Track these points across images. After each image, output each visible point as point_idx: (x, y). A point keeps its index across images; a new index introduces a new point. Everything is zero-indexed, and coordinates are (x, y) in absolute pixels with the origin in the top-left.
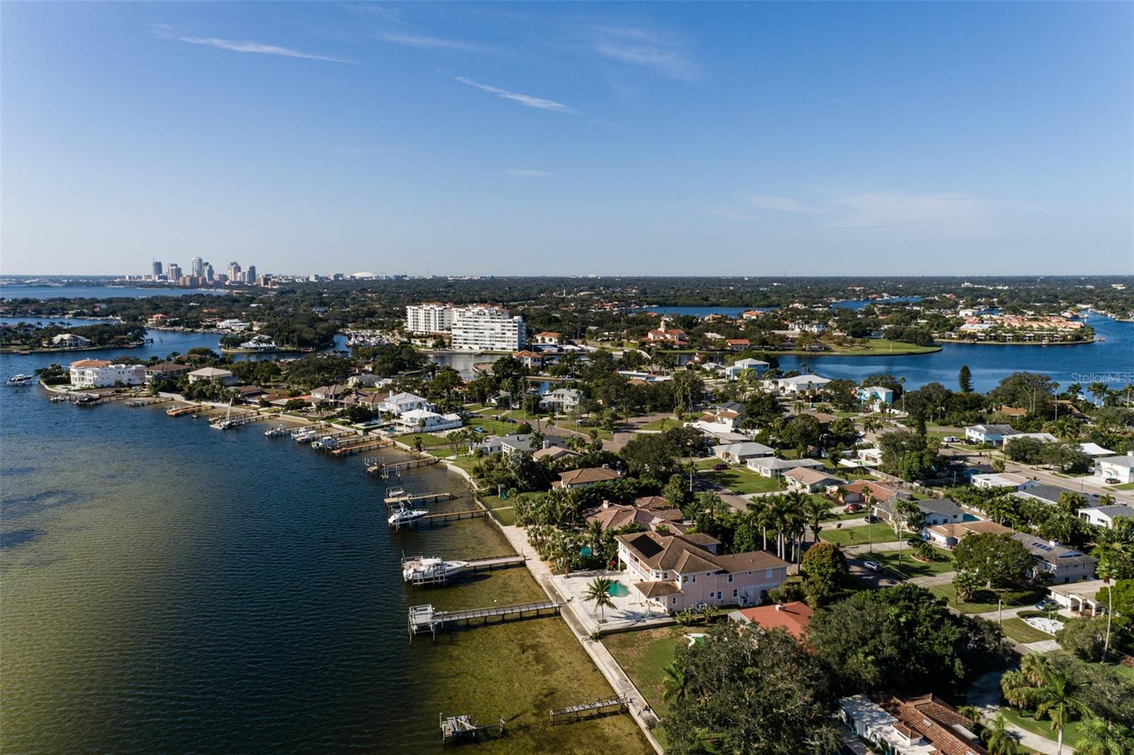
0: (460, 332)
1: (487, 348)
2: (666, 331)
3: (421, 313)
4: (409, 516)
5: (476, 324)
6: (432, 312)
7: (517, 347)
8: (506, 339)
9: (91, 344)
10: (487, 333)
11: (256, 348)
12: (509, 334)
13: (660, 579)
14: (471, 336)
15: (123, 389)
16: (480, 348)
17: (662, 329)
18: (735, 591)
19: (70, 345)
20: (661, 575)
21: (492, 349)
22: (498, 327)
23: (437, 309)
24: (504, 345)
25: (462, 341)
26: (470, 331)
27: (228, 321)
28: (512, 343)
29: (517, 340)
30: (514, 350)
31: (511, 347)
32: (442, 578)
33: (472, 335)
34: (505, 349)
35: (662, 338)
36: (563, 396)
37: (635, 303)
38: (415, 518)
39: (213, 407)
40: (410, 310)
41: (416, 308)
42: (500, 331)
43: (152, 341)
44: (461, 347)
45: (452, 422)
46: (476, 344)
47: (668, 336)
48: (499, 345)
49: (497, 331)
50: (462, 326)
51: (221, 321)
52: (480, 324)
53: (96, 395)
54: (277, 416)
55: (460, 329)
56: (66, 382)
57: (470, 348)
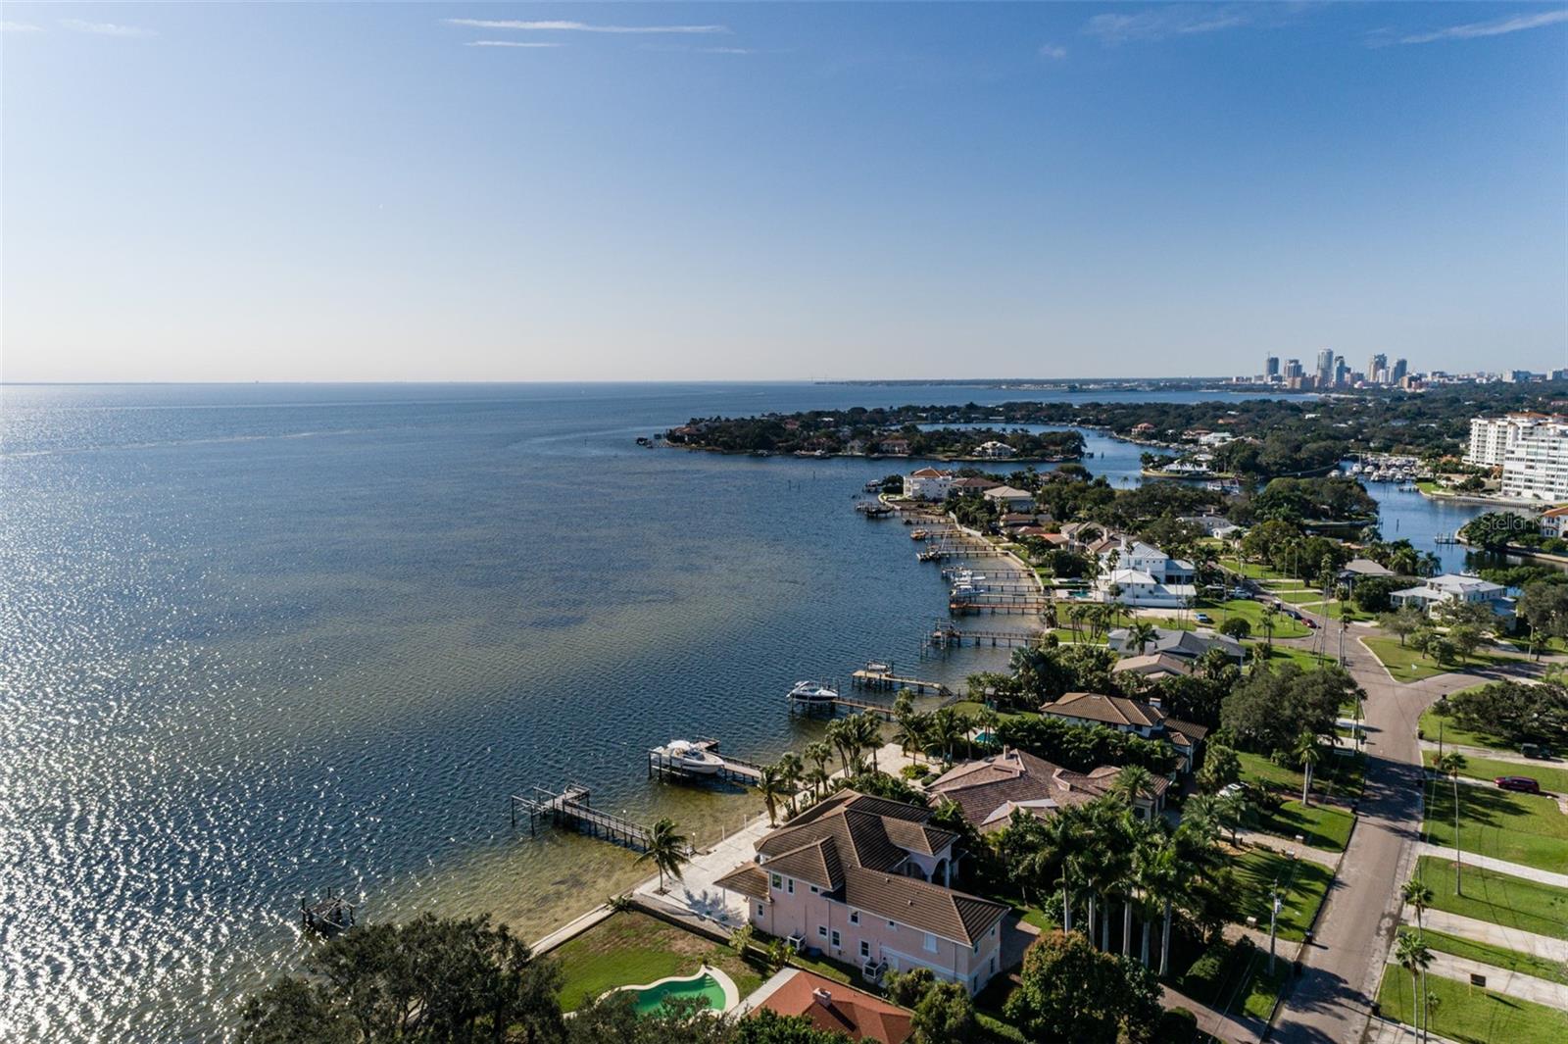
0: (1520, 467)
3: (1493, 430)
5: (1552, 452)
6: (1511, 430)
9: (1014, 455)
11: (1178, 472)
14: (1540, 472)
15: (926, 504)
16: (1557, 498)
19: (994, 455)
23: (1521, 425)
25: (1522, 484)
26: (1538, 465)
27: (1213, 434)
33: (1543, 472)
40: (1477, 424)
41: (1486, 422)
44: (1519, 494)
46: (1551, 490)
50: (1524, 456)
52: (1562, 452)
53: (898, 508)
54: (1007, 554)
55: (1519, 459)
56: (900, 491)
57: (1536, 496)
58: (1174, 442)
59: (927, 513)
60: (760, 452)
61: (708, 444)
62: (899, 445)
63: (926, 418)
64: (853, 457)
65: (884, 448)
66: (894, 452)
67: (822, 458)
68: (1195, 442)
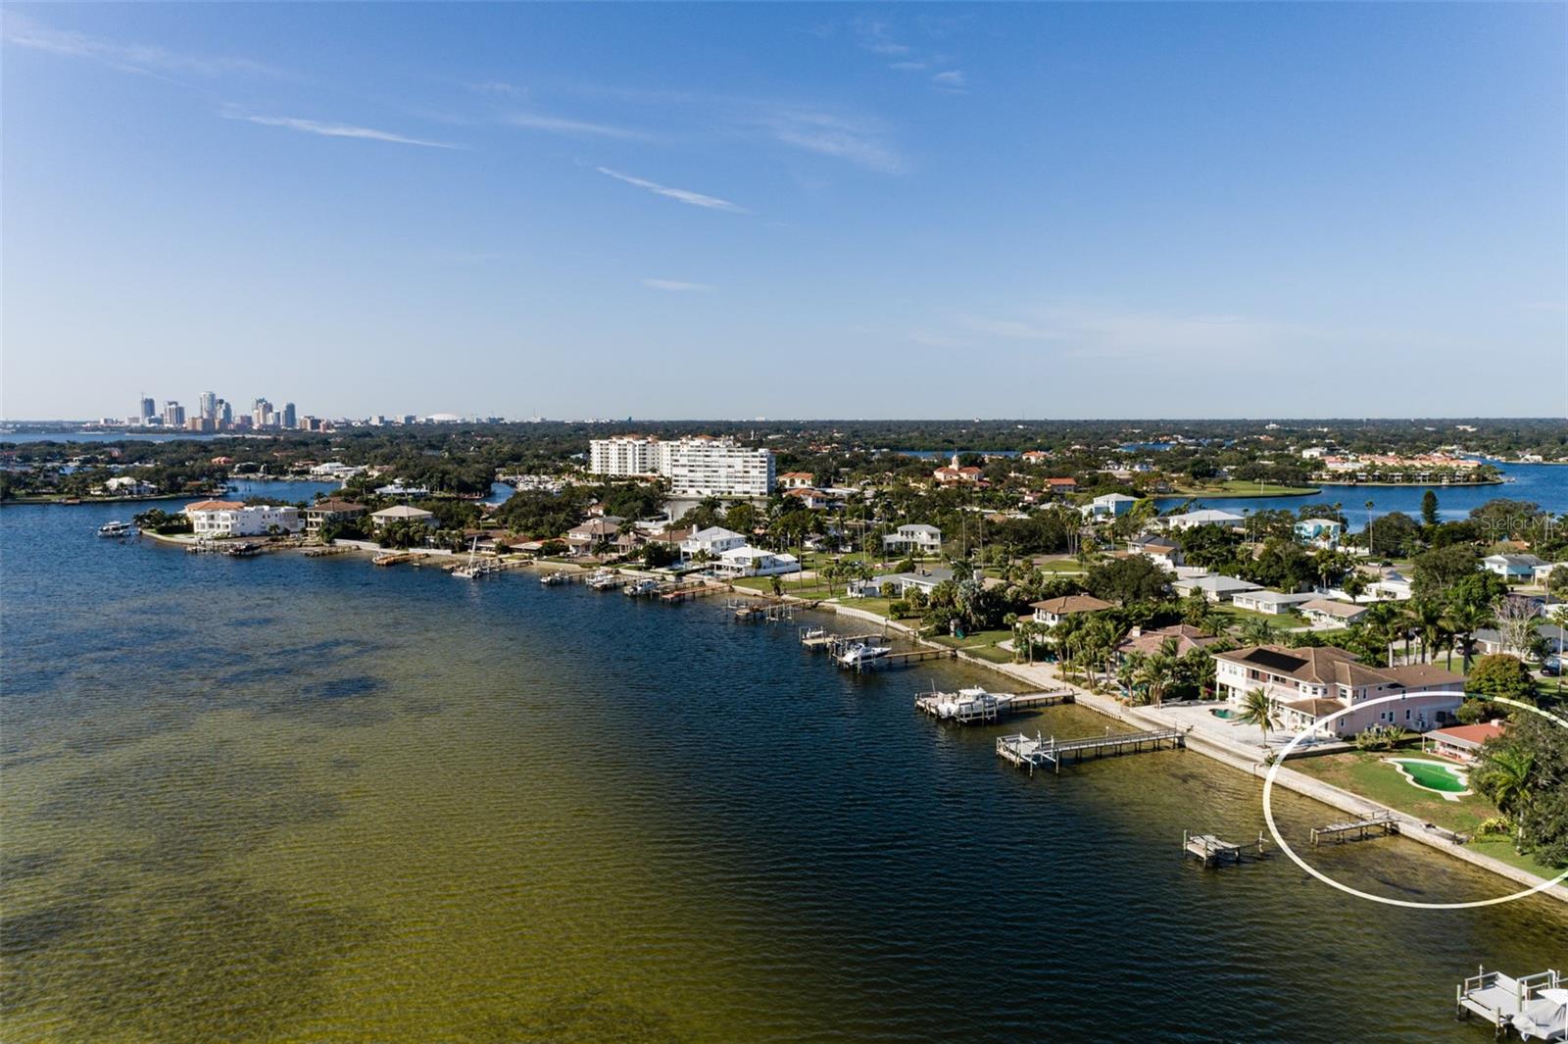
0: (684, 471)
1: (722, 493)
2: (960, 469)
5: (706, 459)
6: (630, 447)
7: (765, 490)
8: (750, 480)
10: (723, 472)
11: (401, 494)
12: (754, 472)
13: (1319, 695)
14: (699, 476)
16: (713, 492)
17: (954, 466)
18: (1408, 712)
20: (1320, 691)
21: (730, 493)
22: (738, 463)
23: (636, 443)
24: (747, 488)
25: (687, 484)
26: (698, 469)
27: (327, 465)
28: (758, 485)
29: (765, 480)
30: (762, 494)
31: (758, 491)
32: (991, 713)
33: (702, 474)
34: (748, 493)
35: (956, 478)
36: (913, 533)
37: (859, 446)
38: (879, 655)
39: (428, 556)
40: (595, 446)
41: (606, 442)
42: (741, 469)
44: (684, 492)
45: (788, 564)
46: (708, 487)
47: (964, 475)
48: (739, 488)
49: (737, 468)
50: (687, 463)
51: (316, 465)
52: (713, 459)
54: (529, 563)
55: (683, 466)
56: (187, 530)
57: (699, 492)
58: (285, 473)
68: (307, 472)
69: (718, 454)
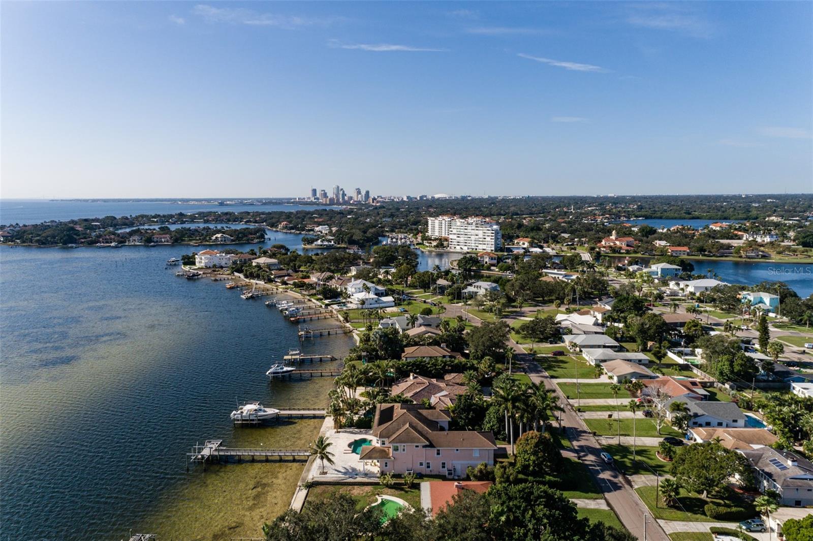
0: (454, 237)
1: (473, 249)
2: (616, 239)
3: (437, 222)
4: (280, 371)
5: (466, 231)
6: (443, 222)
7: (493, 249)
8: (486, 243)
9: (233, 241)
10: (473, 238)
11: (321, 245)
12: (488, 239)
13: (379, 445)
14: (462, 239)
15: (217, 269)
16: (468, 249)
17: (614, 237)
18: (444, 464)
19: (221, 241)
20: (379, 442)
21: (476, 249)
22: (480, 233)
23: (447, 220)
24: (484, 247)
25: (456, 244)
26: (461, 236)
27: (321, 227)
28: (490, 246)
29: (493, 243)
30: (492, 250)
31: (490, 249)
34: (485, 250)
35: (612, 244)
36: (480, 287)
37: (624, 216)
38: (284, 372)
40: (430, 220)
41: (434, 219)
42: (482, 237)
43: (270, 239)
44: (455, 248)
45: (388, 302)
46: (466, 245)
47: (618, 243)
48: (481, 247)
49: (480, 236)
50: (456, 232)
51: (317, 227)
52: (469, 231)
53: (201, 273)
54: (286, 291)
55: (455, 234)
56: (194, 263)
57: (461, 248)
58: (303, 230)
59: (220, 274)
60: (70, 245)
61: (24, 242)
62: (164, 238)
63: (157, 222)
64: (135, 246)
65: (155, 240)
66: (161, 242)
67: (116, 247)
68: (313, 230)
69: (470, 228)
